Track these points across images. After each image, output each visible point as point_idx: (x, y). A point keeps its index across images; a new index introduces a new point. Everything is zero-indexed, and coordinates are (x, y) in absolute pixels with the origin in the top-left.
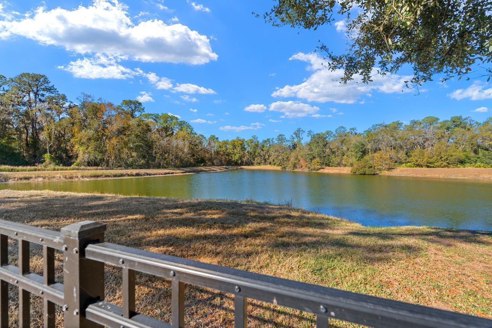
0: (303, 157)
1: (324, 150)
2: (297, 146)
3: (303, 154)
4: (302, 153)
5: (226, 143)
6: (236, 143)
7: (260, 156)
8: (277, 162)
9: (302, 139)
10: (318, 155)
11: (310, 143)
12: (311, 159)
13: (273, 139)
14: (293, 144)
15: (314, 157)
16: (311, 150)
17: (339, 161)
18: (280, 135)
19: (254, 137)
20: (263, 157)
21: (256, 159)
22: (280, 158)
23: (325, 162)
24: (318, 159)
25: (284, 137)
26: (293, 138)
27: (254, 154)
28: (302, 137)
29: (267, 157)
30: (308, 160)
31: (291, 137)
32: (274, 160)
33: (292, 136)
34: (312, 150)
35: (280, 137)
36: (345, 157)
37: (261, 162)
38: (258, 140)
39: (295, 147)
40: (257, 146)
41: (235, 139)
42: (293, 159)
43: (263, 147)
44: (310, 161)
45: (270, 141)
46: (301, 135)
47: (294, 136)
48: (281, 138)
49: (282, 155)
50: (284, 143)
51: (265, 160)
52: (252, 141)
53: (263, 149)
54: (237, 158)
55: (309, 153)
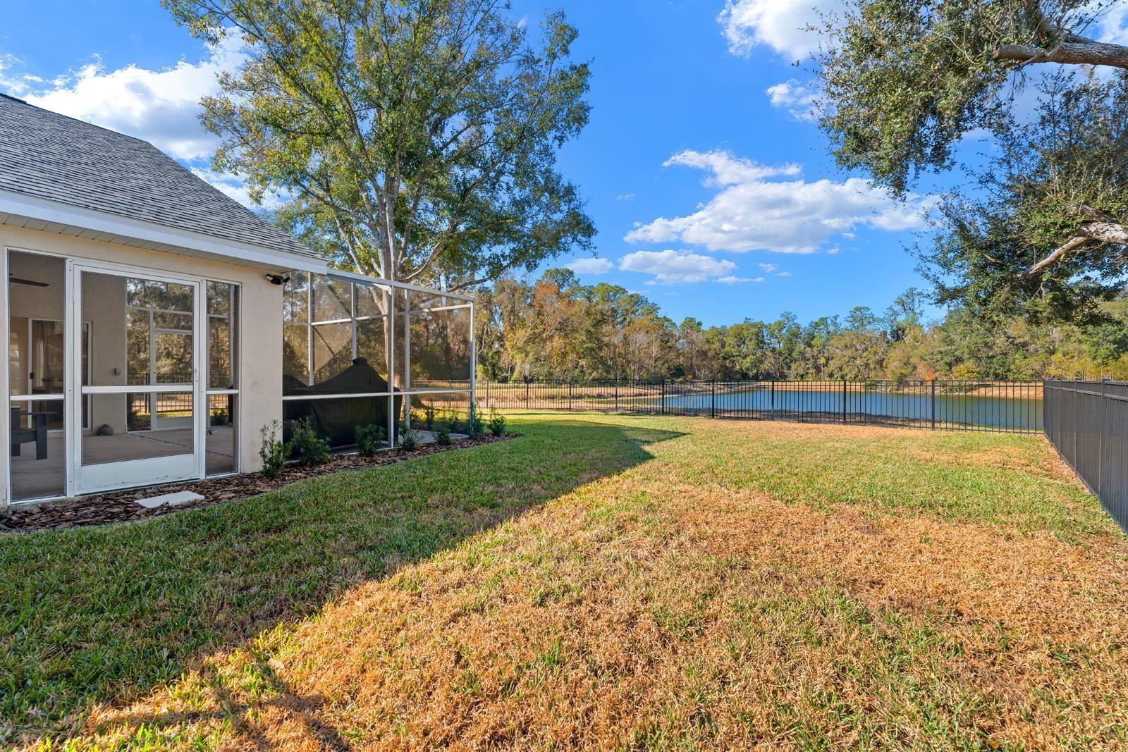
0: (925, 360)
1: (988, 340)
2: (907, 331)
3: (924, 352)
4: (921, 350)
5: (720, 333)
6: (745, 332)
7: (805, 359)
8: (850, 371)
9: (921, 314)
10: (969, 354)
11: (946, 324)
12: (950, 365)
13: (836, 318)
14: (895, 328)
15: (959, 360)
16: (948, 341)
17: (1038, 368)
18: (858, 309)
19: (787, 316)
20: (812, 360)
21: (793, 366)
22: (858, 362)
23: (992, 370)
24: (970, 364)
25: (869, 312)
26: (896, 314)
27: (789, 355)
28: (921, 309)
29: (822, 361)
30: (941, 366)
31: (886, 311)
32: (841, 369)
33: (890, 308)
34: (952, 342)
35: (858, 313)
36: (1058, 357)
37: (807, 373)
38: (795, 321)
39: (898, 334)
40: (796, 335)
41: (741, 322)
42: (896, 364)
43: (812, 340)
44: (947, 368)
45: (829, 322)
46: (916, 306)
47: (897, 308)
48: (860, 316)
49: (865, 355)
50: (868, 327)
51: (818, 369)
52: (780, 326)
53: (813, 343)
54: (748, 365)
55: (941, 349)
